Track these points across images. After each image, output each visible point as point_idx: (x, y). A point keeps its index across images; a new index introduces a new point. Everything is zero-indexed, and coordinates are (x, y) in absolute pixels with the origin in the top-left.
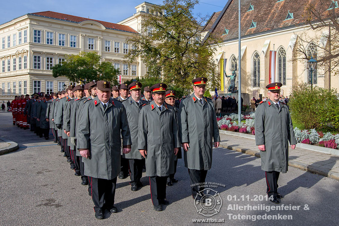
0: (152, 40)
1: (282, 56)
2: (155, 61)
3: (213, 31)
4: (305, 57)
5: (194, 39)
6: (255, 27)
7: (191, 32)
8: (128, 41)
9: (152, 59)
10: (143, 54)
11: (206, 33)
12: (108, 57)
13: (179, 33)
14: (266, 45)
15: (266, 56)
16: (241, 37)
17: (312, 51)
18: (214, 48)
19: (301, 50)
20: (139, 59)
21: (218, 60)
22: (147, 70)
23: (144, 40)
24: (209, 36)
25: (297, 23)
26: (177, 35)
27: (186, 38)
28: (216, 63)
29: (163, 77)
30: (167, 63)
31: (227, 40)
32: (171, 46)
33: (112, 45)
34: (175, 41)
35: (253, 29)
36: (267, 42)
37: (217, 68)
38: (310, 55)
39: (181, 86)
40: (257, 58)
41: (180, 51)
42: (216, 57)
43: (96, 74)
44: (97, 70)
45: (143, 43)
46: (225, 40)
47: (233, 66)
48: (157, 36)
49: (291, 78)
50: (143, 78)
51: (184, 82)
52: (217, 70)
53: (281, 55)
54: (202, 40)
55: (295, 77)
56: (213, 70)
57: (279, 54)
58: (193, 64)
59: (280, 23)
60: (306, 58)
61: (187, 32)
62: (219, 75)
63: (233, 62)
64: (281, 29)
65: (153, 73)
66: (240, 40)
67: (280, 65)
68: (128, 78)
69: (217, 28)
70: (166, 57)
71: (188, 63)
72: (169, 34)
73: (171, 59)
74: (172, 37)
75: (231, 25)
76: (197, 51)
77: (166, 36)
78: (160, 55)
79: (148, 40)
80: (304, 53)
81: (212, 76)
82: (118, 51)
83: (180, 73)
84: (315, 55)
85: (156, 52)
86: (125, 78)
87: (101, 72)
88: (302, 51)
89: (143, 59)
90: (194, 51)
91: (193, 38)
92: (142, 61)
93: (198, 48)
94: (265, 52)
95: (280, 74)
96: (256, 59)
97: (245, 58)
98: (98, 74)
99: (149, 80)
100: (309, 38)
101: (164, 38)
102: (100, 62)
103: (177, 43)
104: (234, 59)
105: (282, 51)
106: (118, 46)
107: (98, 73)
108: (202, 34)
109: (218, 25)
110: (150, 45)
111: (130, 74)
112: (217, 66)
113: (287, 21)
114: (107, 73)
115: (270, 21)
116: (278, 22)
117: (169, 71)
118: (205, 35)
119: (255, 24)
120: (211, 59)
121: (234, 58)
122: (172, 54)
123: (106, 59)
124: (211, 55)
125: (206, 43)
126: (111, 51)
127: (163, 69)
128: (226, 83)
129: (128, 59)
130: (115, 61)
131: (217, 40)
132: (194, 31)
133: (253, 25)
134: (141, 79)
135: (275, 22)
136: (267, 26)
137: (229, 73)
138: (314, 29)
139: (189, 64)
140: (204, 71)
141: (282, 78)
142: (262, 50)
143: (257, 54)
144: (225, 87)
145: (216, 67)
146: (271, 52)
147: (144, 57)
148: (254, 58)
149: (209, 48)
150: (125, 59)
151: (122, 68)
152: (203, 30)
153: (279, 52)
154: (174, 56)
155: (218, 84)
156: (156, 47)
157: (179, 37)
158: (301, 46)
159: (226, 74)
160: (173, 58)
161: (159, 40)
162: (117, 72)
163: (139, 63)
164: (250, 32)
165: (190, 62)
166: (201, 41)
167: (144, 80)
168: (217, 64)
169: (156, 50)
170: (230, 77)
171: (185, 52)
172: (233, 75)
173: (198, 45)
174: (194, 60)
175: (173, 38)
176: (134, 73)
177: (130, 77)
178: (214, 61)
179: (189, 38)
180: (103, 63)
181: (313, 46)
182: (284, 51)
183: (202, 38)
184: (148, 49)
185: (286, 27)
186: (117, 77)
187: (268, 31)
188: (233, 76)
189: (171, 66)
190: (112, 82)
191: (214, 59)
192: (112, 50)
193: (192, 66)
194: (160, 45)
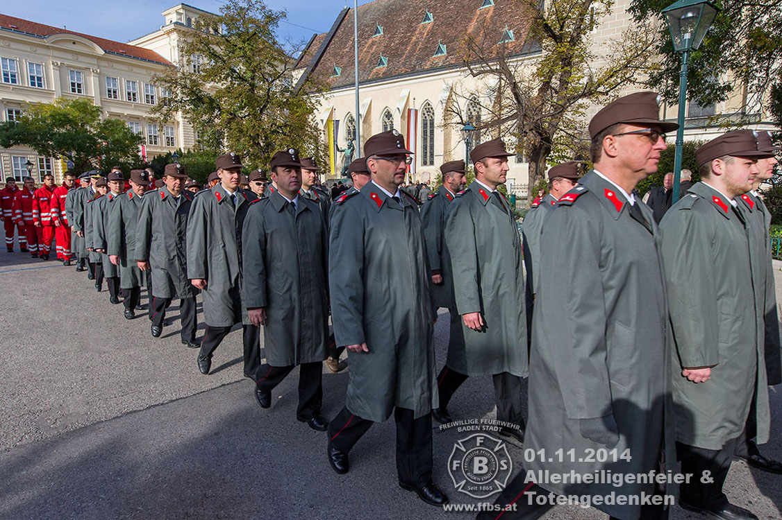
0: (204, 81)
1: (428, 117)
2: (210, 121)
3: (313, 71)
4: (460, 121)
5: (280, 83)
6: (386, 65)
7: (276, 70)
8: (156, 81)
9: (205, 117)
10: (188, 107)
11: (302, 72)
12: (114, 110)
13: (253, 72)
14: (403, 97)
15: (402, 117)
16: (360, 83)
17: (475, 110)
18: (317, 101)
19: (454, 109)
20: (179, 116)
21: (324, 122)
22: (195, 137)
23: (188, 81)
24: (306, 79)
25: (453, 62)
26: (249, 74)
27: (267, 80)
28: (321, 127)
29: (226, 149)
30: (234, 125)
31: (339, 87)
32: (240, 95)
33: (122, 87)
34: (248, 87)
35: (382, 68)
36: (405, 93)
37: (322, 135)
38: (470, 117)
39: (260, 165)
40: (389, 119)
41: (258, 104)
42: (320, 116)
43: (95, 143)
44: (94, 134)
45: (185, 87)
46: (334, 86)
47: (349, 133)
48: (212, 74)
49: (442, 154)
50: (189, 152)
51: (265, 158)
52: (322, 139)
53: (426, 115)
54: (294, 86)
55: (447, 152)
56: (316, 140)
57: (424, 114)
58: (281, 127)
59: (425, 61)
60: (462, 123)
61: (268, 69)
62: (327, 147)
63: (350, 125)
64: (428, 71)
65: (208, 142)
66: (359, 88)
67: (425, 132)
68: (159, 150)
69: (321, 64)
70: (231, 114)
71: (272, 126)
72: (235, 72)
73: (242, 118)
74: (240, 78)
75: (345, 60)
76: (286, 104)
77: (228, 75)
78: (220, 110)
79: (195, 81)
80: (458, 114)
81: (313, 150)
82: (135, 99)
83: (259, 143)
84: (479, 117)
85: (212, 105)
86: (152, 150)
87: (105, 139)
88: (456, 111)
89: (188, 116)
90: (281, 105)
91: (278, 81)
92: (187, 120)
93: (288, 99)
94: (401, 111)
95: (425, 148)
96: (387, 121)
97: (370, 120)
98: (99, 143)
99: (201, 155)
100: (466, 91)
101: (226, 79)
102: (100, 120)
103: (250, 90)
104: (352, 121)
105: (428, 109)
106: (134, 88)
107: (100, 140)
108: (293, 73)
109: (323, 58)
110: (200, 91)
111: (162, 144)
112: (323, 133)
113: (438, 58)
114: (116, 142)
115: (410, 57)
116: (423, 59)
117: (238, 140)
118: (300, 76)
119: (385, 61)
120: (312, 120)
121: (352, 118)
122: (242, 108)
123: (111, 114)
124: (311, 111)
125: (301, 91)
126: (119, 98)
127: (226, 135)
128: (339, 160)
129: (158, 115)
130: (131, 117)
131: (320, 86)
132: (280, 68)
133: (381, 63)
134: (186, 152)
135: (418, 59)
136: (404, 64)
137: (343, 144)
138: (474, 77)
139: (274, 128)
140: (300, 141)
141: (428, 154)
142: (396, 106)
143: (389, 113)
144: (336, 169)
145: (320, 133)
146: (409, 111)
147: (188, 113)
148: (383, 120)
149: (308, 101)
150: (152, 116)
151: (146, 131)
152: (296, 67)
153: (423, 111)
154: (245, 112)
155: (325, 163)
156: (213, 94)
157: (253, 79)
158: (455, 104)
159: (337, 145)
160: (245, 117)
161: (217, 80)
162: (138, 139)
163: (178, 122)
164: (377, 73)
165: (276, 125)
166: (292, 87)
167: (192, 154)
168: (323, 129)
169: (212, 100)
170: (344, 151)
171: (265, 106)
172: (349, 148)
173: (287, 95)
174: (282, 122)
175: (242, 78)
176: (170, 141)
177: (162, 149)
178: (317, 124)
179: (272, 81)
180: (108, 122)
181: (474, 102)
182: (432, 108)
183: (295, 82)
184: (198, 99)
185: (435, 69)
186: (138, 148)
187: (407, 74)
188: (350, 150)
189: (241, 131)
190: (129, 157)
191: (318, 119)
192: (122, 97)
193: (278, 132)
194: (219, 91)
